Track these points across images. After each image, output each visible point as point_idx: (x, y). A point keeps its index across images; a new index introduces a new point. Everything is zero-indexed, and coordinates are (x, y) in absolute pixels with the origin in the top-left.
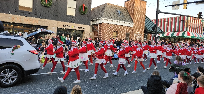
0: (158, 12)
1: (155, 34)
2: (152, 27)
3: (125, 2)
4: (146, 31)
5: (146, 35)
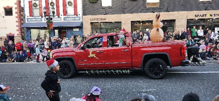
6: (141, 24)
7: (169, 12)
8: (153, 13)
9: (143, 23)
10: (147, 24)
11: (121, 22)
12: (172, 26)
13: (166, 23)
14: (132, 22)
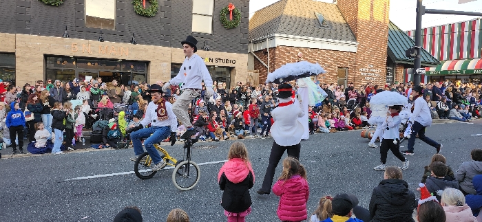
0: (421, 11)
1: (414, 67)
2: (406, 49)
5: (392, 71)
6: (74, 63)
7: (135, 43)
8: (101, 41)
9: (77, 62)
10: (89, 64)
11: (14, 54)
12: (144, 75)
13: (132, 67)
14: (46, 56)
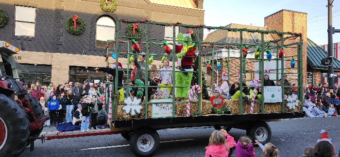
0: (331, 31)
1: (329, 72)
2: (321, 59)
3: (266, 18)
4: (311, 68)
5: (312, 75)
7: (126, 58)
8: (105, 56)
9: (89, 71)
11: (51, 66)
14: (71, 67)
